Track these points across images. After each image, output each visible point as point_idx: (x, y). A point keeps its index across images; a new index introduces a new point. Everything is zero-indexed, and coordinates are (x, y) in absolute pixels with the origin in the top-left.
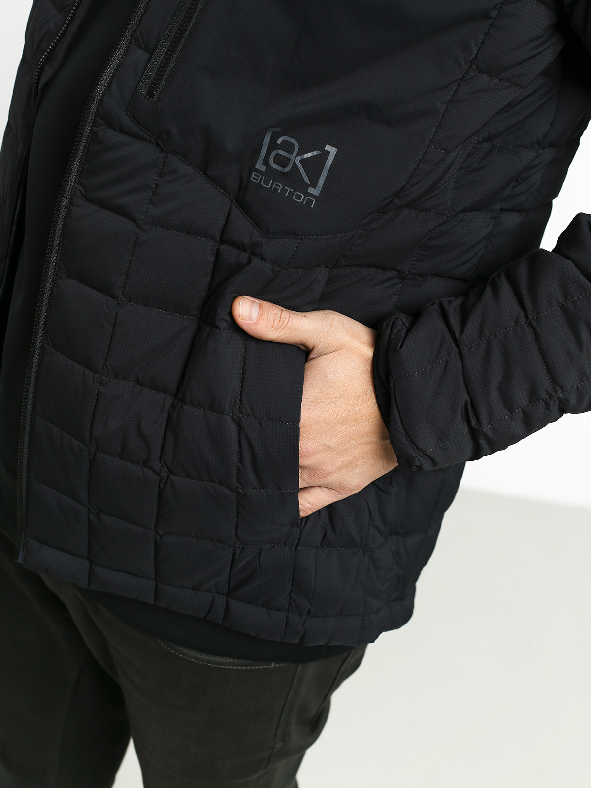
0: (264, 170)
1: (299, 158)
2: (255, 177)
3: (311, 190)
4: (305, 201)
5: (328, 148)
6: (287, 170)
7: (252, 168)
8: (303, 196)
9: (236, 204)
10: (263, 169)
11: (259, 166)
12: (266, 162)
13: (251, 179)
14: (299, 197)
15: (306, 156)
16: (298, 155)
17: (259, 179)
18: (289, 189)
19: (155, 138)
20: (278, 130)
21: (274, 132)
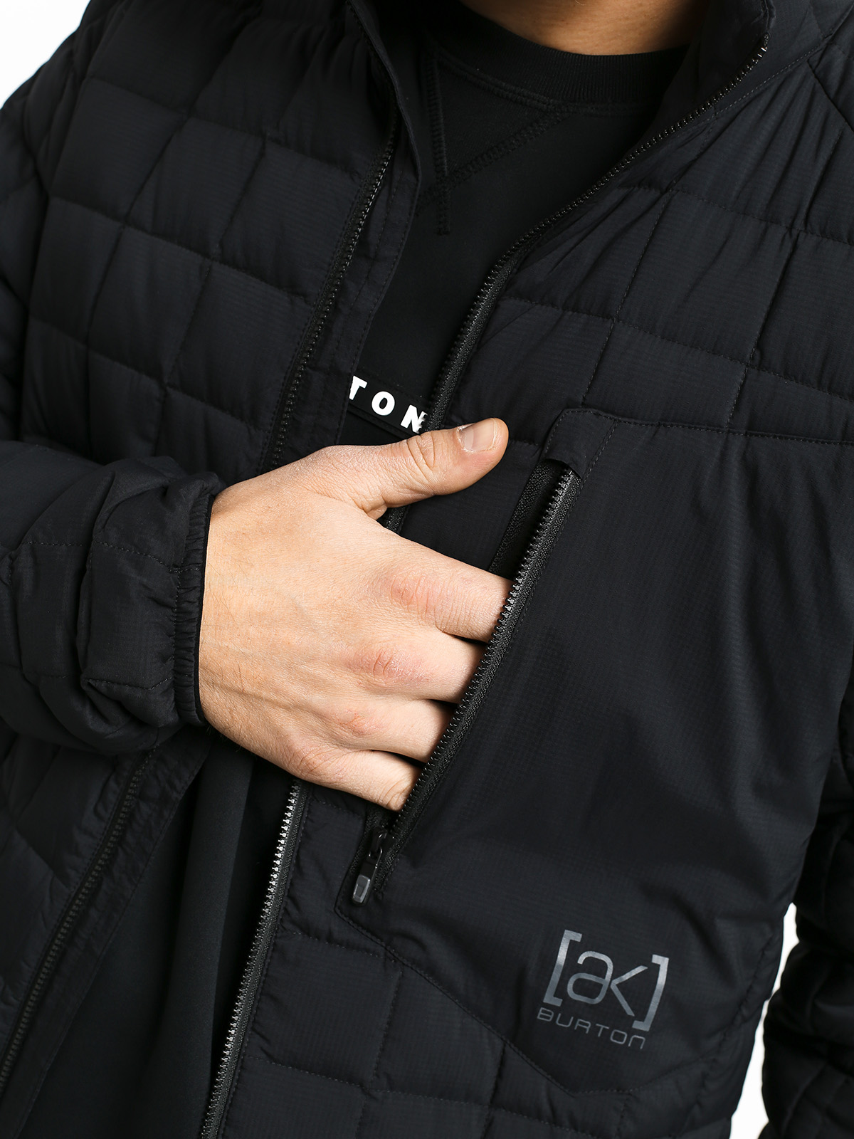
0: (559, 1005)
1: (616, 981)
2: (544, 1014)
3: (637, 1025)
4: (631, 1042)
5: (656, 959)
6: (598, 1000)
7: (538, 1001)
8: (626, 1035)
9: (513, 1046)
10: (558, 1002)
11: (549, 998)
12: (561, 992)
13: (538, 1017)
14: (620, 1037)
15: (627, 976)
16: (613, 977)
17: (551, 1017)
18: (603, 1027)
19: (384, 945)
20: (578, 937)
21: (572, 943)
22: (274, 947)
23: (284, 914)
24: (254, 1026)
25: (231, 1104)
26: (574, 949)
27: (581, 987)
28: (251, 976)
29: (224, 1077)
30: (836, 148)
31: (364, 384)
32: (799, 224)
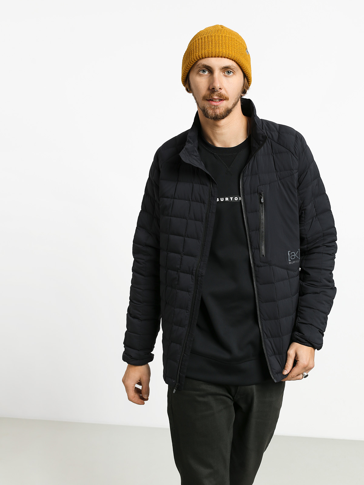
8: (299, 261)
10: (290, 261)
15: (297, 253)
20: (290, 251)
21: (289, 252)
22: (255, 270)
23: (254, 266)
24: (257, 281)
25: (258, 292)
26: (290, 253)
27: (293, 257)
28: (254, 275)
29: (255, 289)
30: (271, 143)
31: (232, 198)
32: (272, 153)
